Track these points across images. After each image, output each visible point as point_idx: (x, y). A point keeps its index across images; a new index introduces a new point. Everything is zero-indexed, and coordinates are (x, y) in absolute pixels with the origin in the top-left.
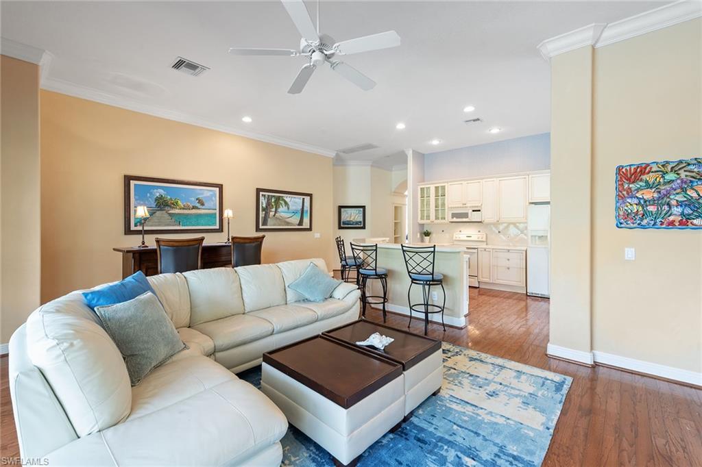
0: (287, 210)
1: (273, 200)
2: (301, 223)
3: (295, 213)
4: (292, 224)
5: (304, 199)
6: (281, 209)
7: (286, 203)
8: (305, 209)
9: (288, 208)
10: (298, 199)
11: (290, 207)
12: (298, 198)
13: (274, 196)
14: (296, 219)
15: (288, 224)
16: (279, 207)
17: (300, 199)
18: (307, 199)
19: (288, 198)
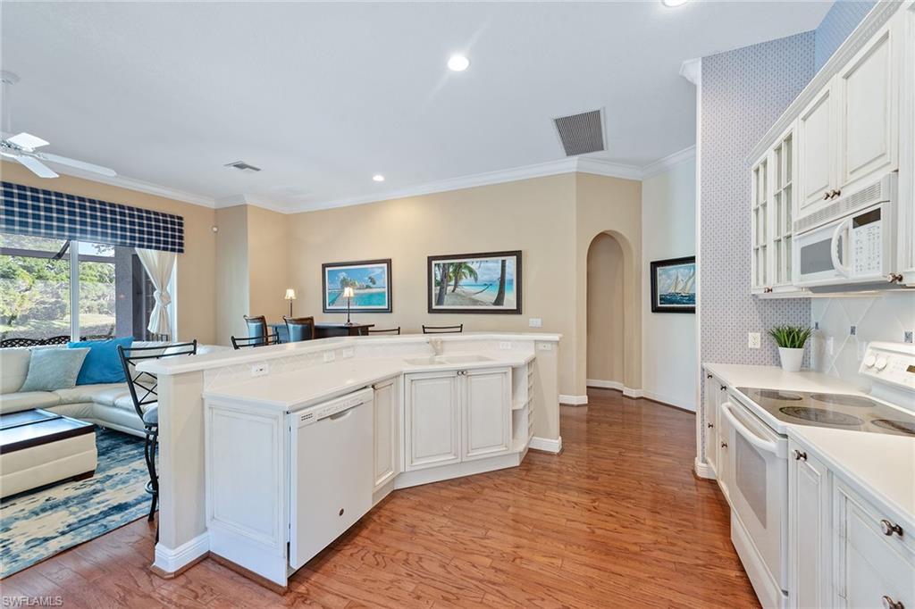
0: (474, 283)
1: (451, 270)
2: (499, 300)
3: (488, 285)
4: (483, 303)
5: (503, 262)
6: (463, 281)
7: (471, 271)
8: (507, 277)
9: (476, 279)
10: (495, 264)
11: (479, 276)
12: (493, 261)
13: (452, 264)
14: (491, 295)
15: (476, 302)
16: (461, 278)
17: (497, 262)
18: (511, 262)
19: (474, 264)
